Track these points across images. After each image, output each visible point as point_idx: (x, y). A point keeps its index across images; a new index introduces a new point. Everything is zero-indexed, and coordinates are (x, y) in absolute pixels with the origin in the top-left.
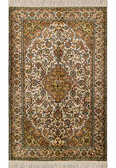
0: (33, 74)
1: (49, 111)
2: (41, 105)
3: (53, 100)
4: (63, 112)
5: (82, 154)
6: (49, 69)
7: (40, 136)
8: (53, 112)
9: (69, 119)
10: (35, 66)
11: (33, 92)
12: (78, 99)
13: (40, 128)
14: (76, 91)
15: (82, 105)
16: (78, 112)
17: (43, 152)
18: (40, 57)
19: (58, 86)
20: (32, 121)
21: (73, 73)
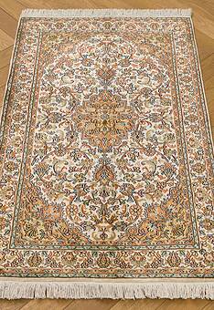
0: (54, 104)
1: (84, 168)
2: (65, 156)
3: (93, 148)
4: (116, 169)
5: (169, 261)
6: (87, 97)
7: (60, 220)
8: (93, 169)
9: (131, 183)
10: (58, 91)
11: (51, 133)
12: (149, 146)
13: (59, 202)
14: (144, 132)
15: (160, 156)
16: (151, 170)
17: (64, 258)
18: (69, 80)
19: (105, 123)
20: (42, 187)
21: (136, 103)
